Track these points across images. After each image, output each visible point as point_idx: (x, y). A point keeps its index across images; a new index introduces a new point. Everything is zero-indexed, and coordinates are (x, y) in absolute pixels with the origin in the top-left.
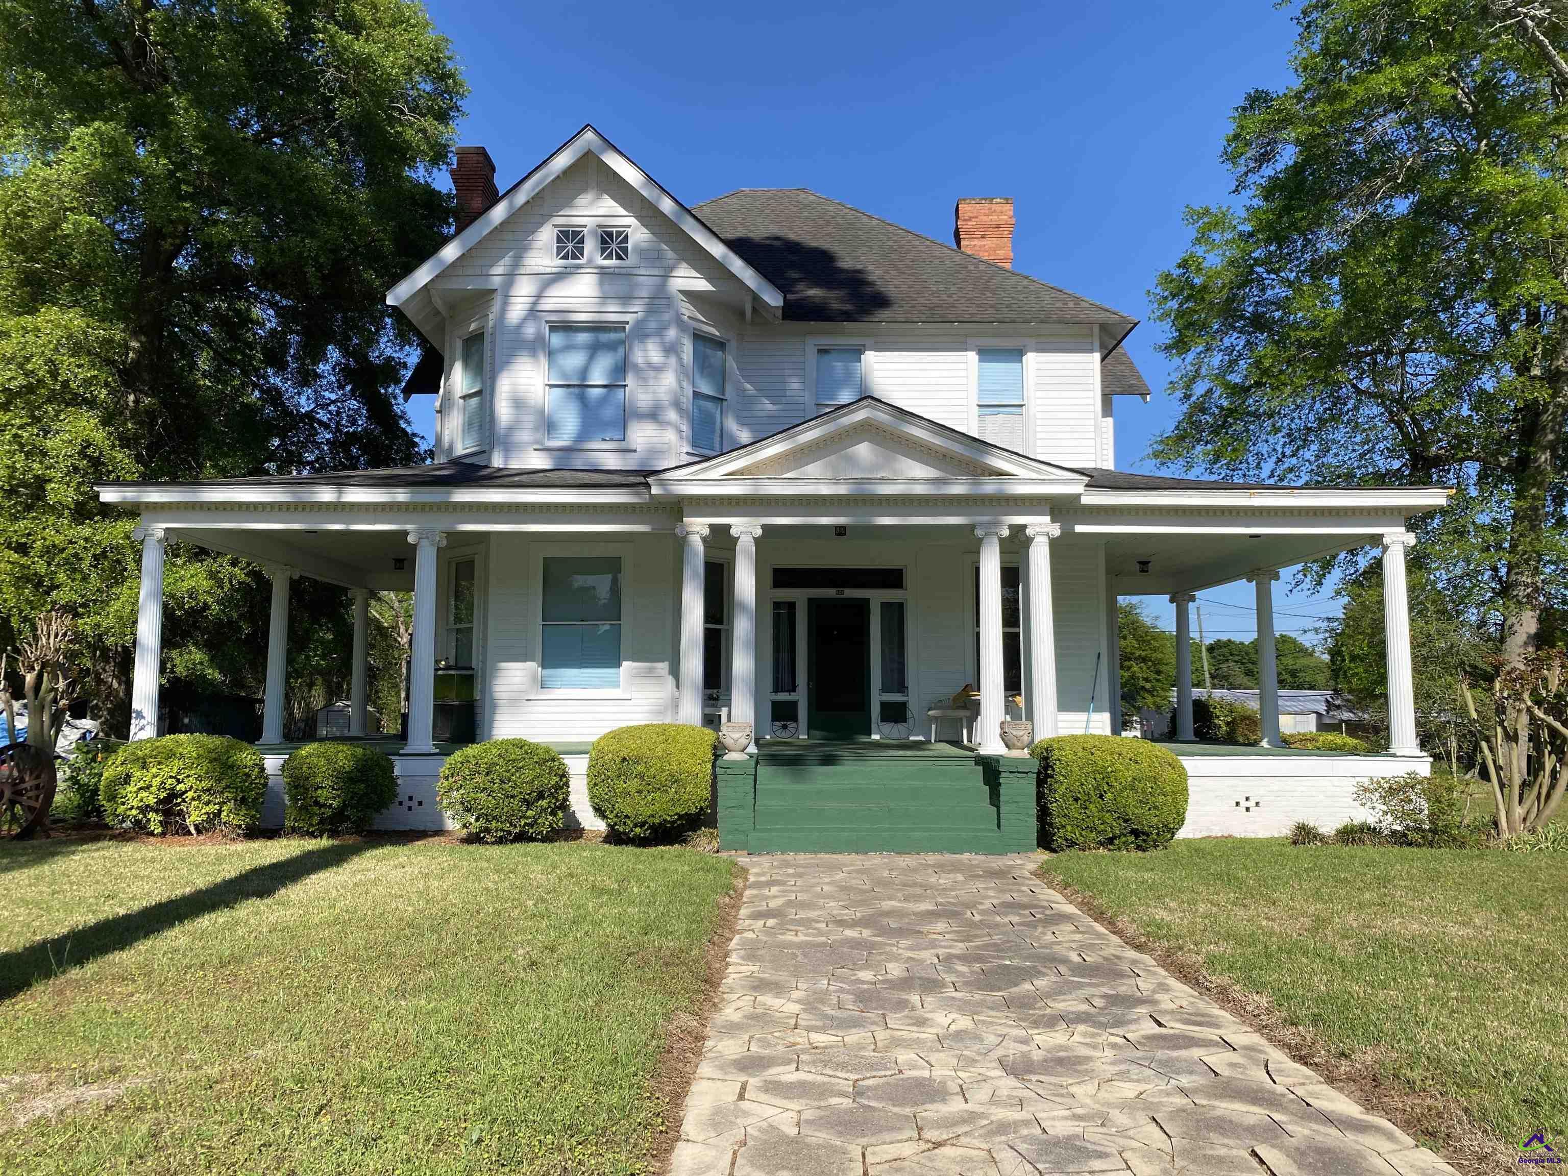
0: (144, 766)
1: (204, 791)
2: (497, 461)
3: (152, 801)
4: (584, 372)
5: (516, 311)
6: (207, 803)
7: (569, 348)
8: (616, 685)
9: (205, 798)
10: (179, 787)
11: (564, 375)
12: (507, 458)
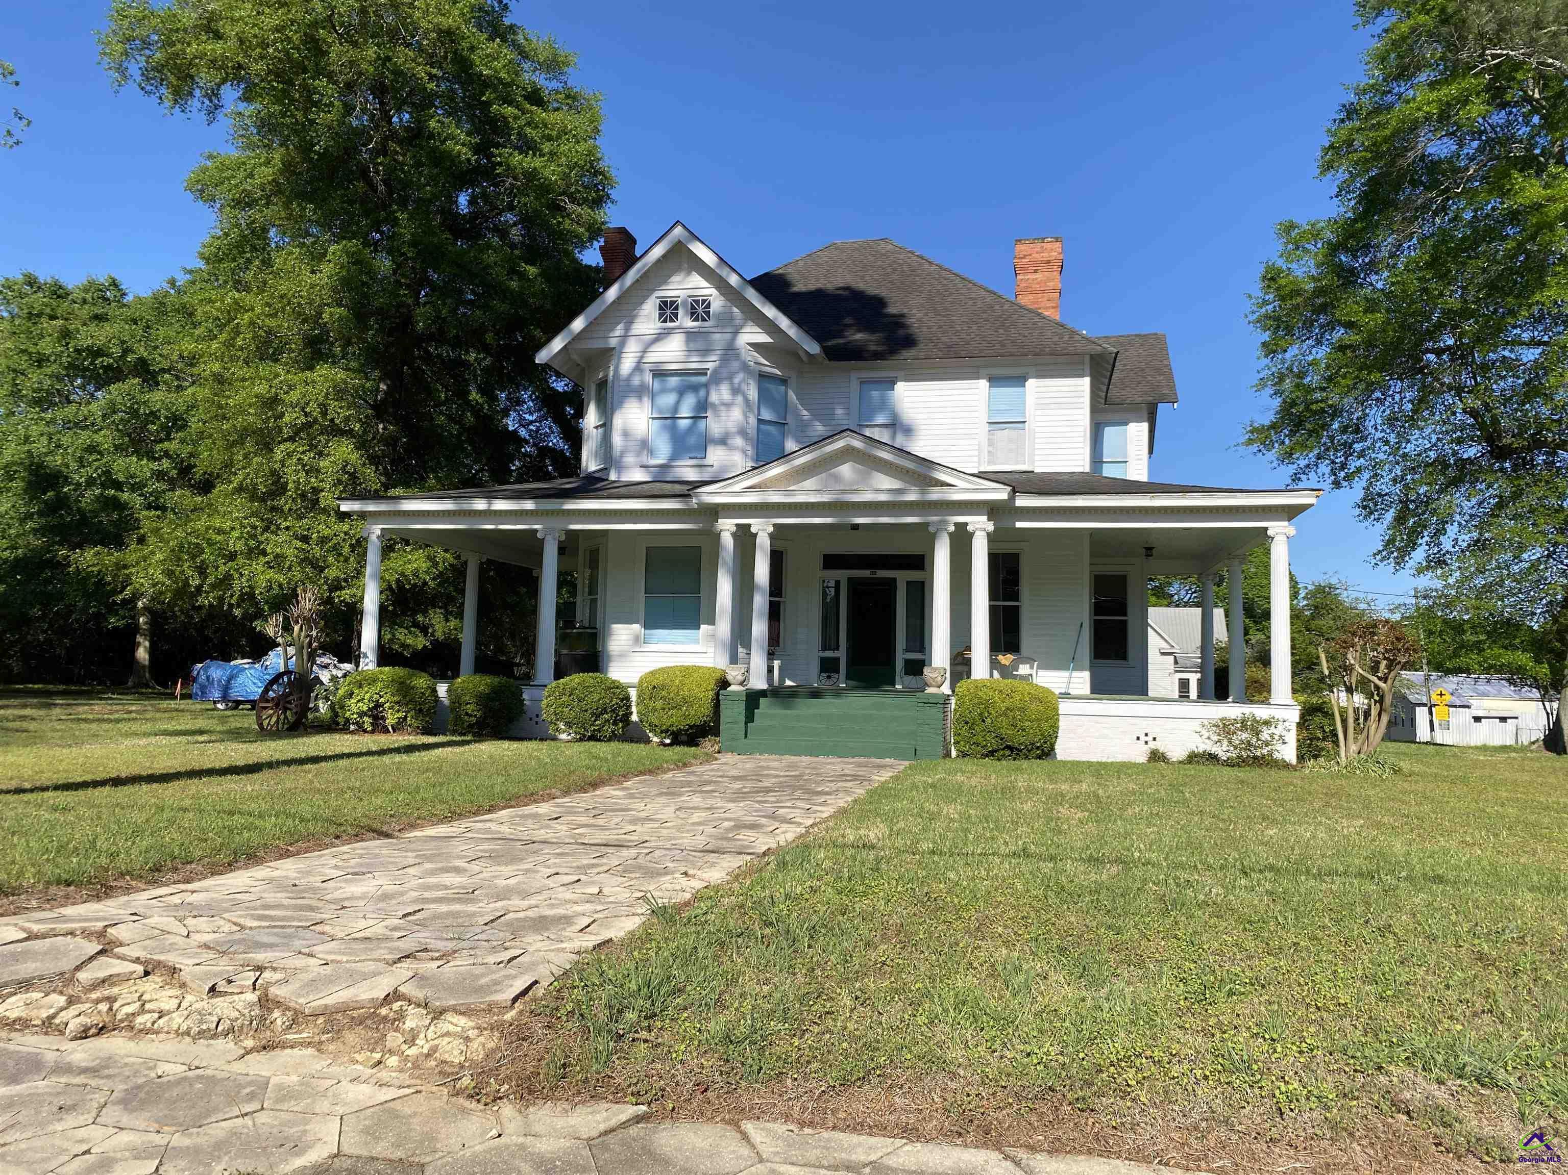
0: (360, 686)
1: (397, 703)
2: (613, 476)
3: (365, 708)
4: (676, 408)
5: (627, 364)
6: (398, 711)
7: (664, 391)
8: (697, 641)
9: (397, 708)
10: (382, 700)
11: (660, 412)
12: (619, 473)
